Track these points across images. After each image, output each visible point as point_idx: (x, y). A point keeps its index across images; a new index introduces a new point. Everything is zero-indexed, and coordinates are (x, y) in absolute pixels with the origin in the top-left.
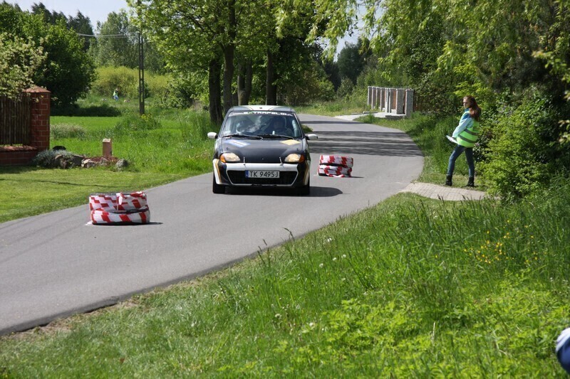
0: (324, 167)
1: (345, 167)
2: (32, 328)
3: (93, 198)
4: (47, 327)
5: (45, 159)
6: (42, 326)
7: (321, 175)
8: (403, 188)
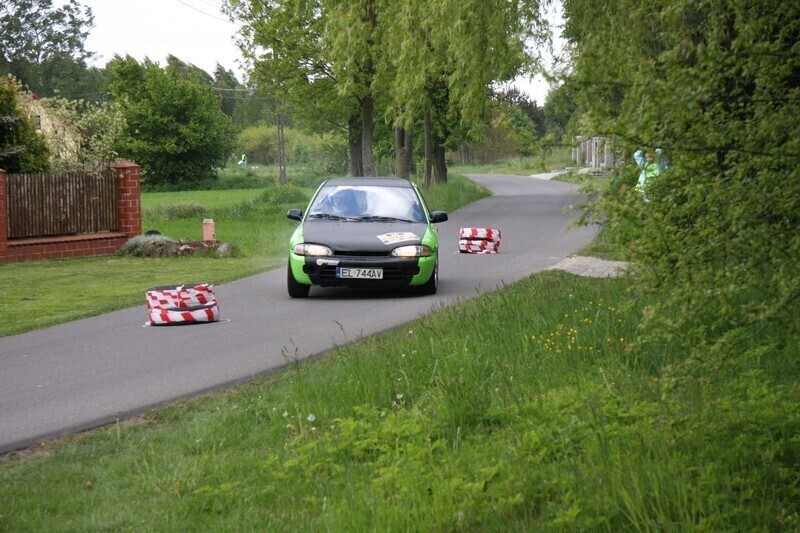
0: (465, 242)
1: (491, 240)
2: (6, 453)
3: (150, 294)
4: (26, 451)
5: (136, 246)
6: (19, 450)
7: (462, 252)
8: (554, 264)
